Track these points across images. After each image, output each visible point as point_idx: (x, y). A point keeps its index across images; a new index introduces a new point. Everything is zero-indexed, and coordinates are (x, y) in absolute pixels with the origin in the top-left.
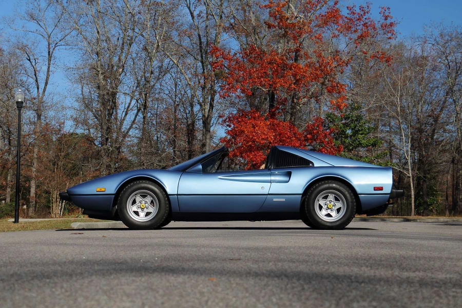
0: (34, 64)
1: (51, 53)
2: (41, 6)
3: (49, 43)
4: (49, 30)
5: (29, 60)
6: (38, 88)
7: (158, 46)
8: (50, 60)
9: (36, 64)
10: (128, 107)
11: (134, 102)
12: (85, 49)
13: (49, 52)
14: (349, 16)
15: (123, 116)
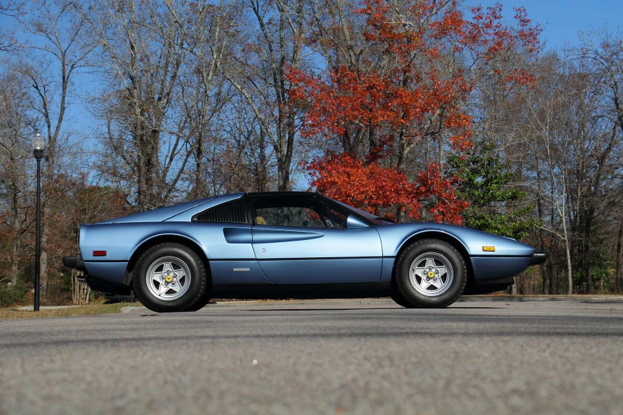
0: (42, 92)
1: (66, 77)
2: (50, 13)
3: (63, 65)
4: (64, 46)
5: (37, 88)
6: (49, 127)
7: (216, 66)
8: (64, 88)
9: (45, 92)
10: (174, 149)
11: (181, 142)
12: (115, 72)
13: (64, 77)
14: (474, 22)
15: (167, 162)
